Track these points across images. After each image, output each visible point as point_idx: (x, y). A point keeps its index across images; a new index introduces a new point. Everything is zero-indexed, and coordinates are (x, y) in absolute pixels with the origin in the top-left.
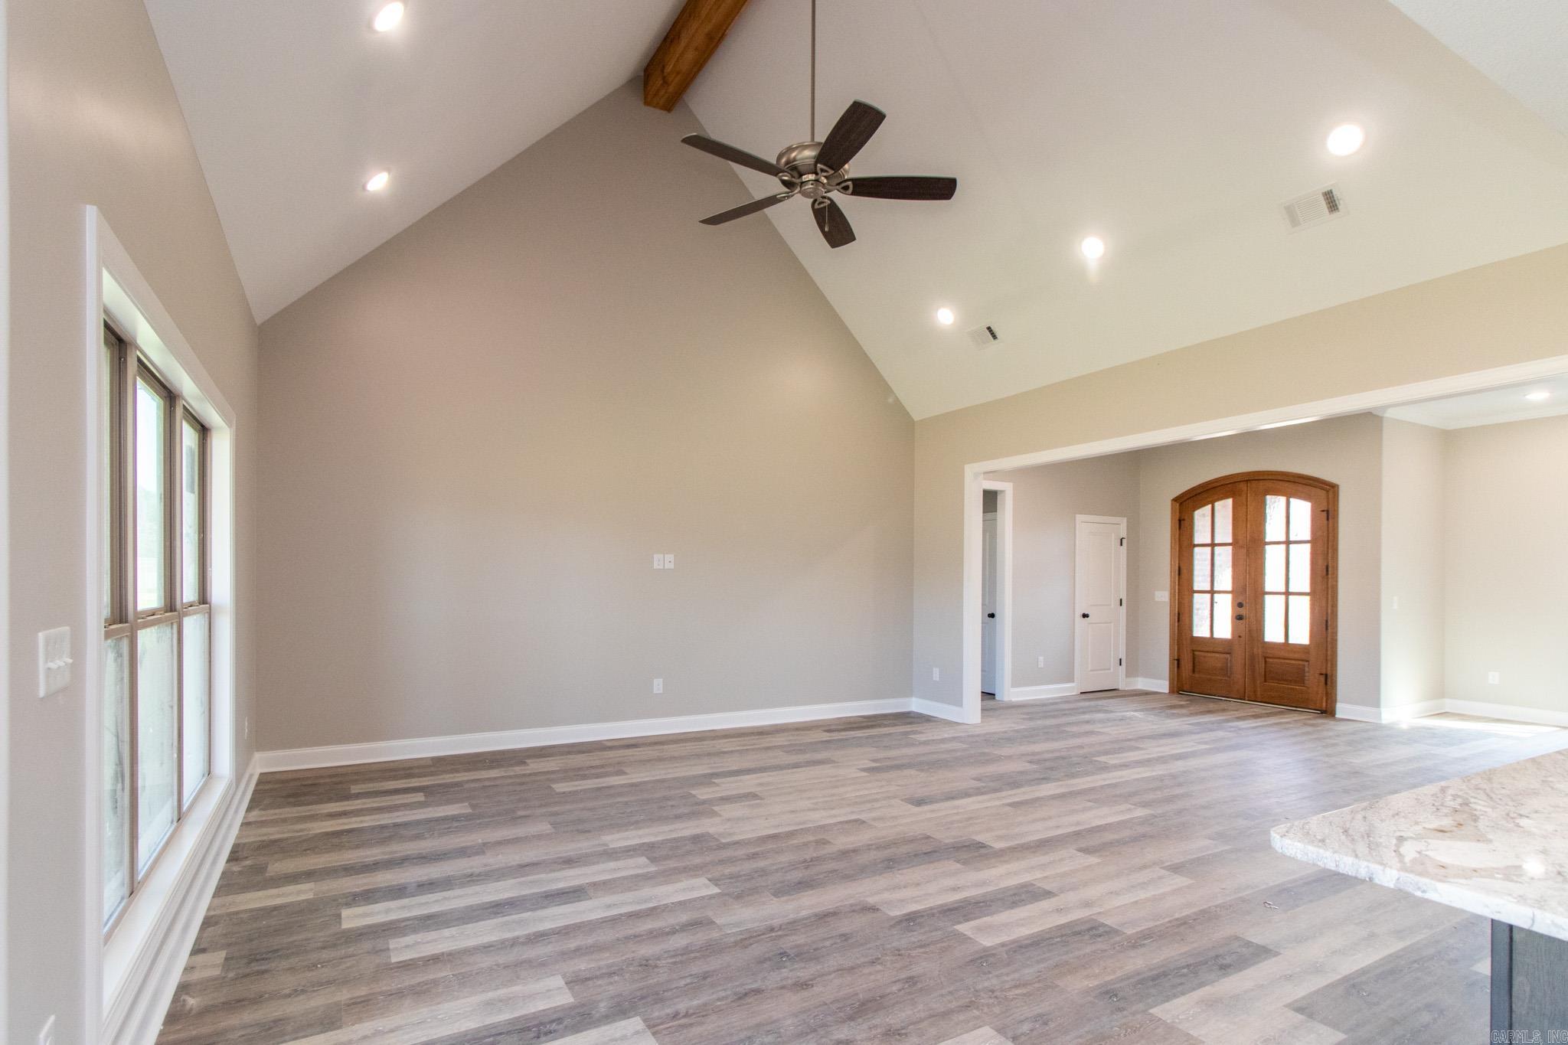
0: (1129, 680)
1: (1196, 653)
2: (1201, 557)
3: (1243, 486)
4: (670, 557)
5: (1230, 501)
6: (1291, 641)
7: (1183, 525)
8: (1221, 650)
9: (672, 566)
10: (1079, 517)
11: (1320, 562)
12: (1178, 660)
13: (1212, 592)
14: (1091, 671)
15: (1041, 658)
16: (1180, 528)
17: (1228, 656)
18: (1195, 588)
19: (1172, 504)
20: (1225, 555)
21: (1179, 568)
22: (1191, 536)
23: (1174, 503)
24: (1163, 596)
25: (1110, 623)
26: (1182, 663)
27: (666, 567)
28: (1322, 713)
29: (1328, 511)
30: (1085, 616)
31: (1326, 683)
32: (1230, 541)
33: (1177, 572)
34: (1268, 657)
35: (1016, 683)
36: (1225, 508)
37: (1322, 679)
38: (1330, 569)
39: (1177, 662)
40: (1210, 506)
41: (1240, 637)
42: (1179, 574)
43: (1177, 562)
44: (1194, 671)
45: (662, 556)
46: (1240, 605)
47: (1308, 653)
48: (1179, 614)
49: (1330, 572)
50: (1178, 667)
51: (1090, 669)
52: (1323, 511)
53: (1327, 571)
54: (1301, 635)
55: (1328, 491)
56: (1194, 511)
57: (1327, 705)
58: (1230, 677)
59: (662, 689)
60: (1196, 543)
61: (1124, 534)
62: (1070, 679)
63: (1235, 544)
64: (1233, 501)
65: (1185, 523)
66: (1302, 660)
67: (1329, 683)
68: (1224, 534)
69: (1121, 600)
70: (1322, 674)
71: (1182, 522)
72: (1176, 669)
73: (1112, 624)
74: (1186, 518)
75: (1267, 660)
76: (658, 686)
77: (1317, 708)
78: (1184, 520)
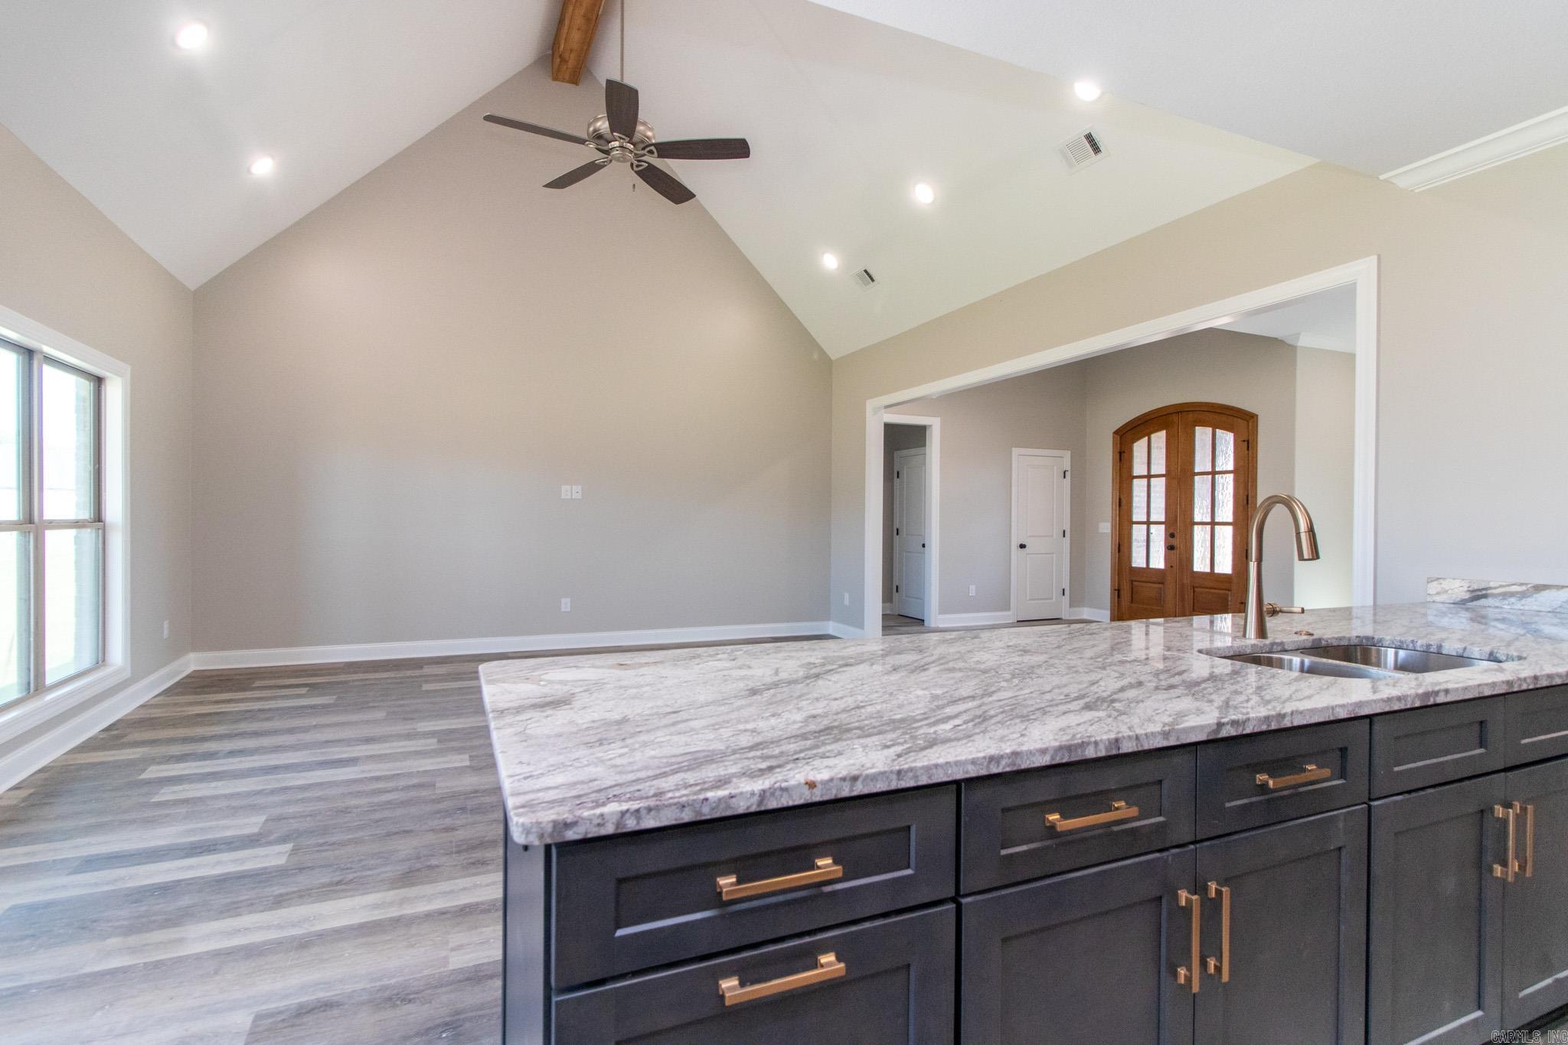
0: (1071, 609)
1: (1134, 583)
2: (1139, 487)
3: (1175, 418)
4: (577, 488)
5: (1163, 433)
6: (1217, 571)
7: (1123, 457)
8: (1154, 579)
9: (579, 496)
10: (1016, 451)
11: (1241, 491)
12: (1119, 591)
13: (1148, 523)
14: (1030, 600)
15: (973, 588)
16: (1120, 460)
17: (1160, 586)
18: (1134, 520)
19: (1114, 437)
20: (1159, 486)
21: (1120, 499)
22: (1130, 468)
23: (1116, 436)
24: (1106, 527)
25: (1053, 553)
26: (1122, 593)
27: (573, 497)
29: (1248, 441)
30: (1022, 546)
32: (1163, 472)
33: (1118, 504)
34: (1197, 587)
35: (944, 610)
36: (1159, 439)
38: (1250, 499)
39: (1117, 592)
40: (1146, 438)
41: (1172, 567)
42: (1120, 505)
43: (1118, 494)
44: (1132, 602)
45: (570, 487)
46: (1172, 535)
47: (1230, 583)
48: (1119, 545)
49: (1250, 502)
50: (1119, 596)
51: (1028, 598)
52: (1244, 441)
53: (1248, 500)
54: (1225, 565)
55: (1248, 422)
56: (1133, 443)
58: (1163, 606)
59: (569, 607)
60: (1135, 475)
61: (1067, 466)
62: (1006, 607)
63: (1168, 475)
64: (1167, 433)
65: (1125, 455)
66: (1226, 590)
68: (1159, 466)
69: (1064, 531)
71: (1122, 455)
72: (1116, 599)
73: (1054, 555)
74: (1126, 450)
75: (1196, 589)
76: (566, 604)
78: (1124, 452)
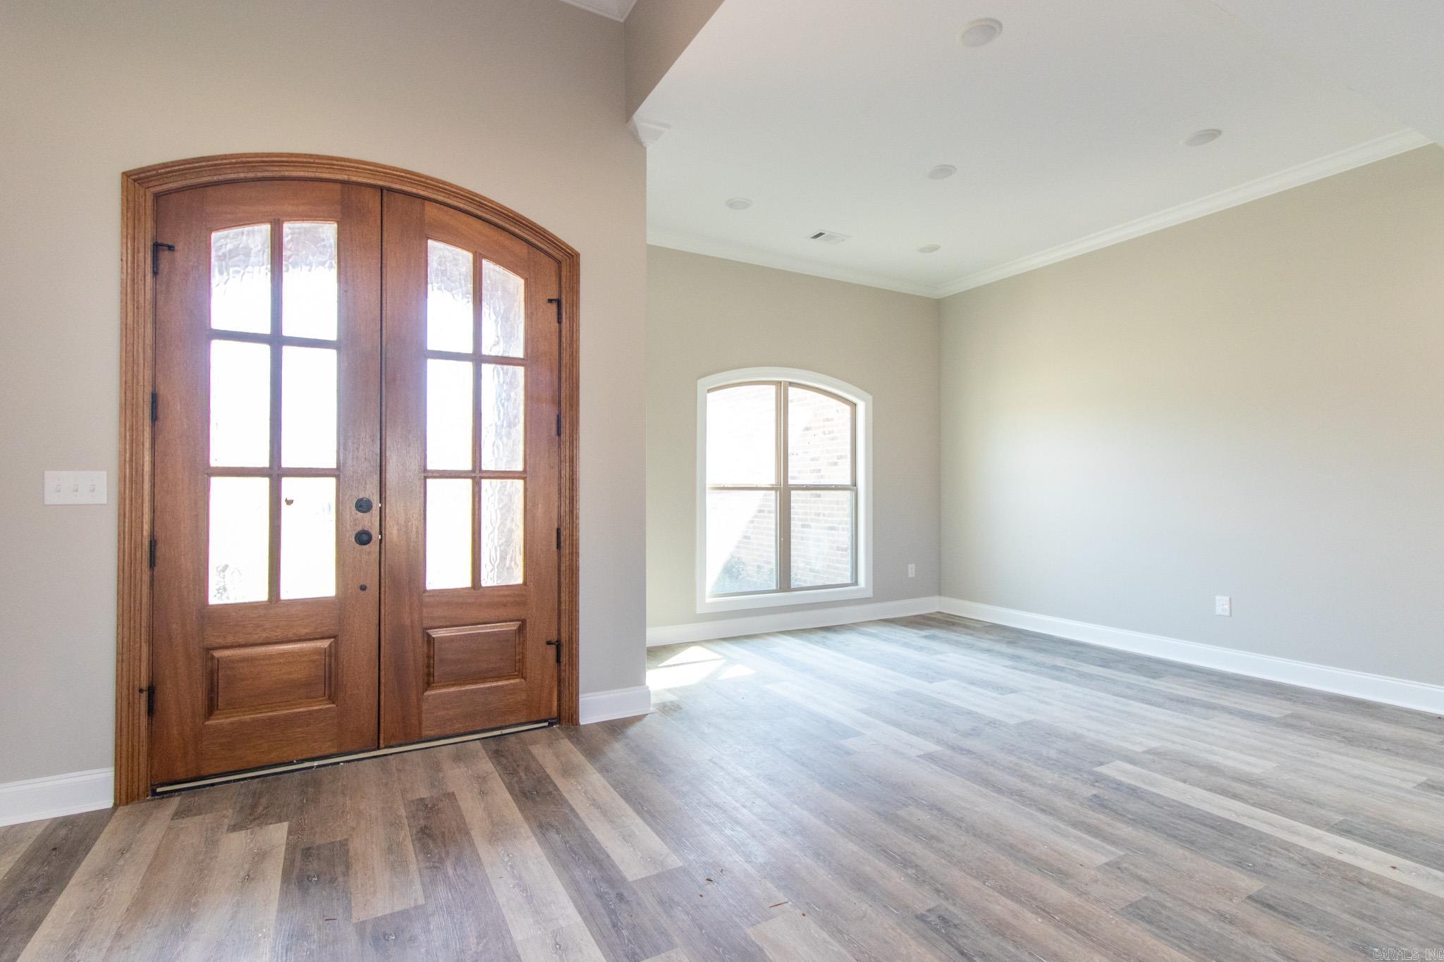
1: (220, 655)
7: (168, 263)
8: (303, 631)
11: (545, 407)
12: (151, 691)
13: (275, 473)
16: (155, 268)
21: (157, 396)
28: (551, 724)
29: (558, 304)
31: (558, 660)
34: (437, 628)
37: (552, 651)
38: (564, 422)
39: (146, 697)
41: (362, 588)
42: (156, 416)
43: (147, 378)
46: (364, 505)
47: (524, 603)
48: (155, 542)
49: (564, 430)
52: (551, 301)
53: (558, 427)
55: (559, 262)
57: (559, 706)
58: (334, 701)
63: (347, 344)
65: (178, 260)
66: (510, 619)
67: (564, 659)
70: (549, 643)
72: (144, 720)
74: (179, 246)
75: (435, 634)
77: (543, 717)
78: (170, 248)
